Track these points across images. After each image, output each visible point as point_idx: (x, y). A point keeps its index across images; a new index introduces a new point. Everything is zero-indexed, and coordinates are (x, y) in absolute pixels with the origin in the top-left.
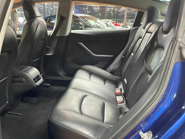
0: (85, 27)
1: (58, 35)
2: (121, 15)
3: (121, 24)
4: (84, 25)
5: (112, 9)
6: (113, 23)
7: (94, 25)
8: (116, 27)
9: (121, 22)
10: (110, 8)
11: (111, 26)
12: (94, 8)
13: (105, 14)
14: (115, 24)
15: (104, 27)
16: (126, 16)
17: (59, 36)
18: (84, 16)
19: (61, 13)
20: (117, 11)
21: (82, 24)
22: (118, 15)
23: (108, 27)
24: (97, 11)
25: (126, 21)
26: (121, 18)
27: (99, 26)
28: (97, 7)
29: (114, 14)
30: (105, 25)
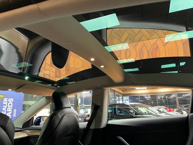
0: (136, 114)
1: (92, 127)
2: (173, 101)
3: (175, 110)
4: (134, 113)
5: (163, 97)
6: (166, 109)
7: (146, 112)
8: (170, 112)
9: (174, 108)
10: (160, 96)
11: (164, 112)
12: (146, 98)
13: (157, 101)
14: (168, 110)
15: (156, 114)
16: (178, 102)
17: (94, 128)
18: (134, 104)
19: (94, 102)
20: (168, 99)
21: (133, 112)
22: (170, 102)
23: (160, 113)
24: (149, 99)
25: (179, 107)
26: (173, 104)
27: (151, 113)
28: (147, 96)
29: (166, 101)
30: (158, 112)
